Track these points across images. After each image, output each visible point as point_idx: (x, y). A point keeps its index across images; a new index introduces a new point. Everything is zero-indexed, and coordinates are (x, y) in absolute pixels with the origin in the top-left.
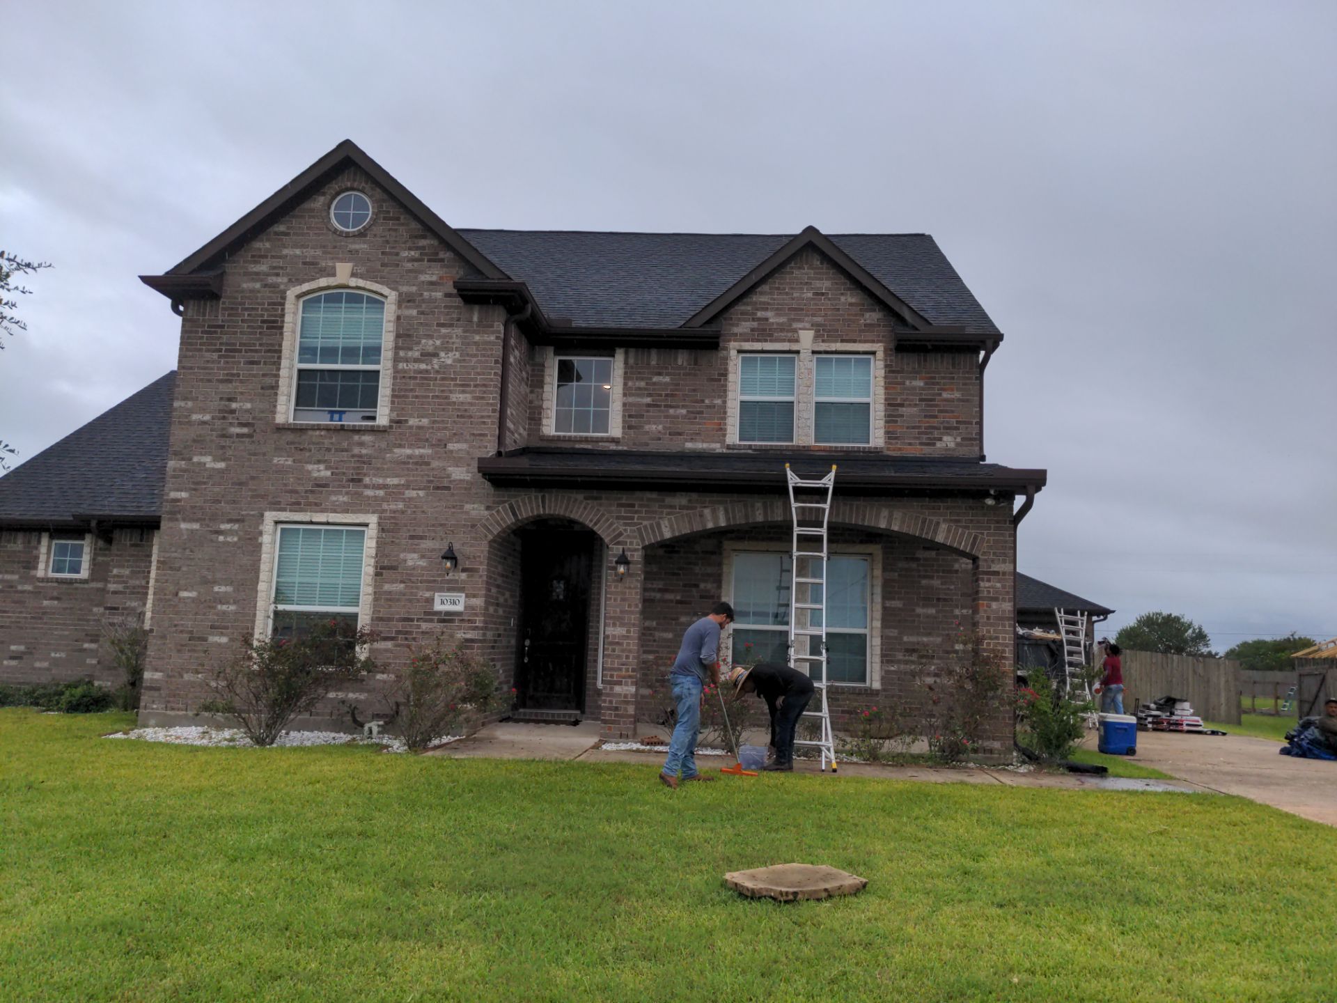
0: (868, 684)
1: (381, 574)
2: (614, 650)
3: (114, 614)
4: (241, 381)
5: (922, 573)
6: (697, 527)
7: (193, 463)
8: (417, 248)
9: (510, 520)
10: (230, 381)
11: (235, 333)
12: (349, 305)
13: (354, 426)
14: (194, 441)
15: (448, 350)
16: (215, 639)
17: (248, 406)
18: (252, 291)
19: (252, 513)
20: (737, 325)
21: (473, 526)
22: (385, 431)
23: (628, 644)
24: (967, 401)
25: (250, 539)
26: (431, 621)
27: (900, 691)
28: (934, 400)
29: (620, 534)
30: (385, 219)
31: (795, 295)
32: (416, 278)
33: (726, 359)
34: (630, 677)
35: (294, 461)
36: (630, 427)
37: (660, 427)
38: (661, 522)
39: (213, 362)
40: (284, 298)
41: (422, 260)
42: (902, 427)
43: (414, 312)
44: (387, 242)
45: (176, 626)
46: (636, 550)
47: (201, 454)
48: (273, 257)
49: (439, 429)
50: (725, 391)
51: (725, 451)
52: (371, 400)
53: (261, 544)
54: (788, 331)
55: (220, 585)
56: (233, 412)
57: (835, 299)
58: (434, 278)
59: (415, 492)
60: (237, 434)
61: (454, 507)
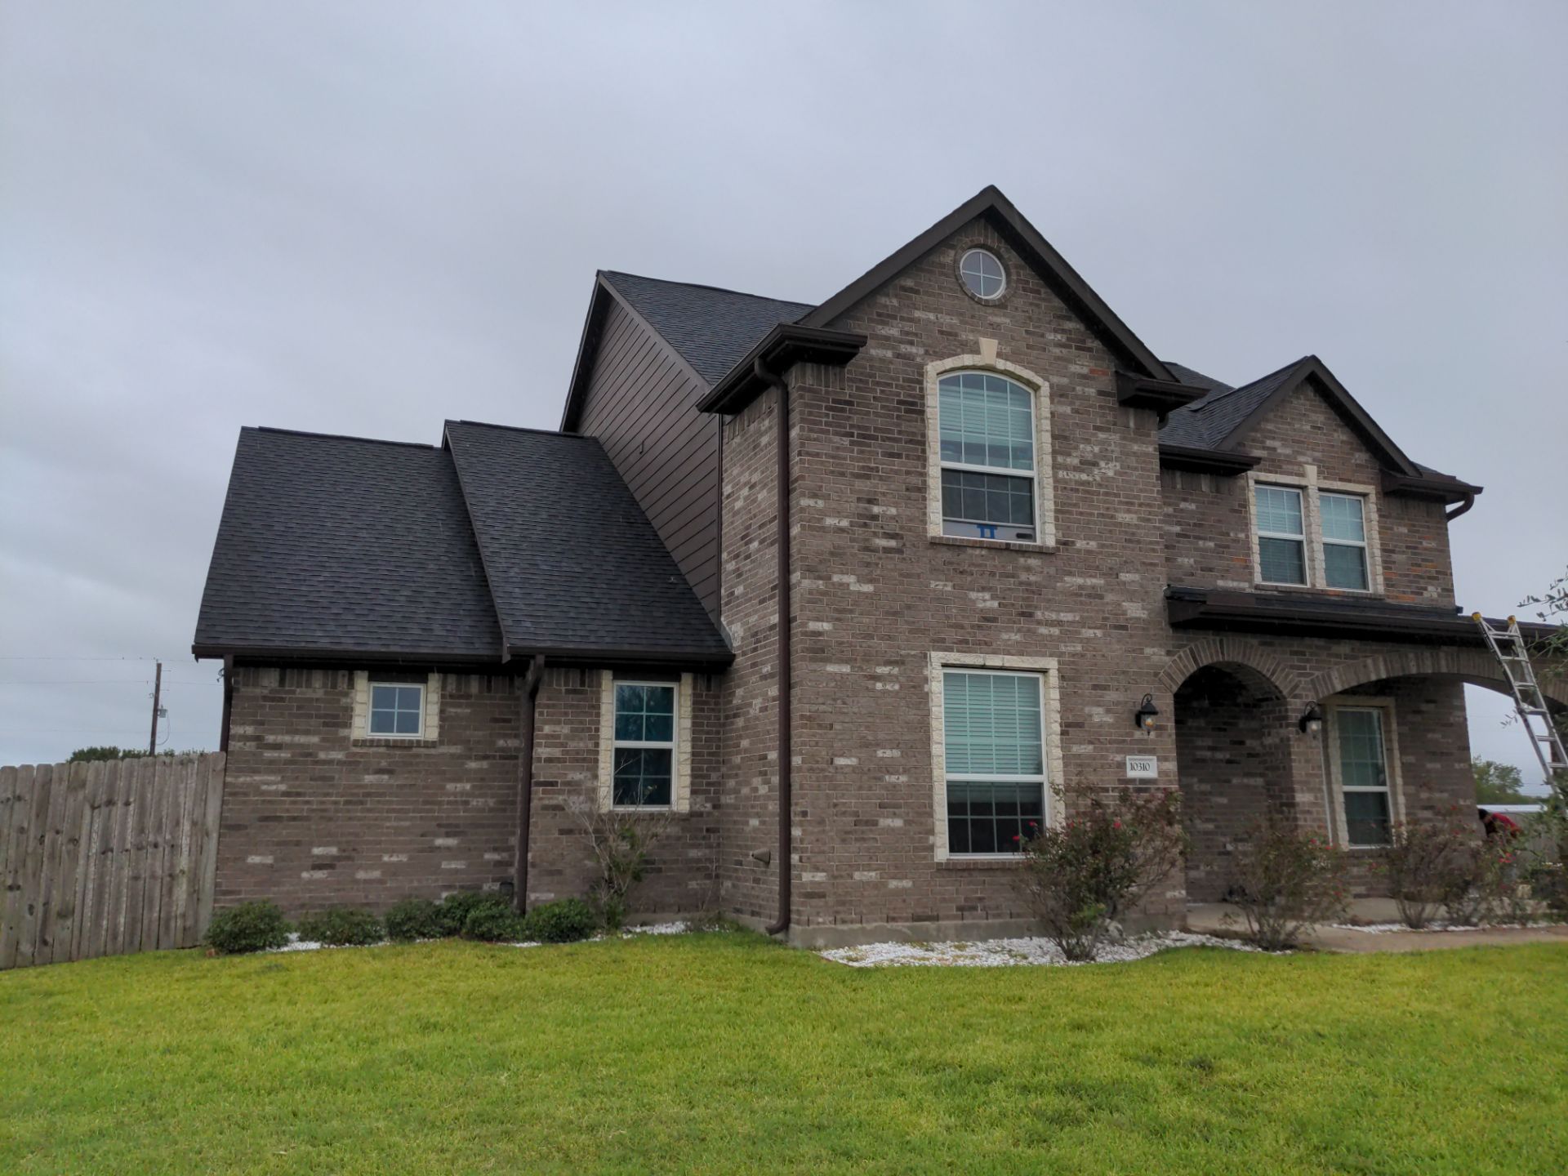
1: (1068, 733)
4: (881, 478)
5: (1427, 727)
7: (833, 584)
8: (1063, 331)
9: (1193, 668)
10: (868, 477)
11: (868, 413)
12: (989, 393)
13: (1020, 545)
14: (832, 554)
15: (1108, 460)
16: (886, 822)
17: (893, 511)
18: (883, 361)
19: (913, 653)
21: (1156, 675)
22: (1048, 554)
24: (1442, 551)
25: (914, 687)
26: (1126, 790)
28: (1417, 548)
29: (1296, 686)
30: (1023, 290)
32: (1066, 367)
33: (1245, 488)
35: (954, 587)
37: (1192, 560)
38: (1331, 672)
39: (845, 449)
40: (923, 374)
41: (1069, 347)
42: (1396, 574)
43: (1068, 410)
44: (1030, 319)
45: (835, 805)
47: (842, 573)
48: (902, 319)
49: (1108, 555)
50: (1247, 524)
51: (1253, 591)
52: (1026, 513)
53: (928, 694)
54: (1295, 464)
55: (884, 748)
56: (875, 517)
57: (1329, 435)
58: (1085, 371)
59: (1091, 631)
60: (884, 548)
61: (1134, 651)
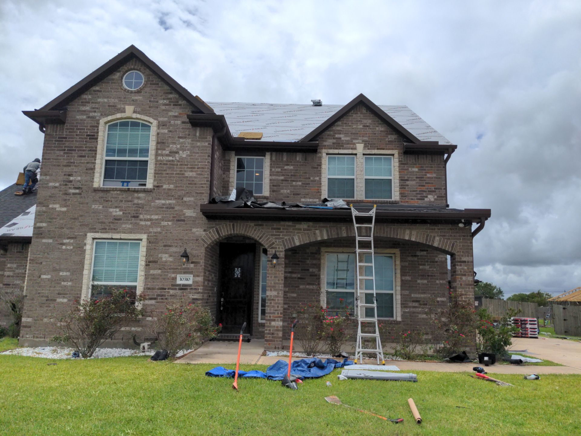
0: (395, 318)
1: (149, 265)
2: (271, 303)
3: (8, 288)
4: (75, 166)
5: (420, 263)
6: (313, 240)
7: (49, 208)
8: (168, 99)
9: (216, 236)
10: (70, 166)
11: (73, 141)
12: (132, 128)
13: (134, 188)
14: (50, 197)
15: (184, 150)
16: (60, 300)
17: (79, 178)
18: (81, 120)
19: (81, 234)
20: (326, 141)
21: (197, 240)
22: (151, 191)
23: (278, 300)
24: (439, 178)
25: (79, 247)
26: (176, 289)
27: (411, 321)
28: (423, 178)
29: (273, 243)
30: (151, 84)
31: (354, 127)
32: (167, 114)
33: (320, 158)
34: (279, 317)
35: (103, 207)
36: (273, 191)
37: (289, 191)
38: (294, 237)
39: (61, 156)
40: (98, 124)
41: (170, 105)
42: (408, 191)
43: (166, 131)
44: (152, 96)
45: (39, 293)
46: (281, 251)
47: (54, 204)
48: (92, 103)
49: (179, 190)
50: (320, 173)
52: (144, 175)
53: (85, 250)
54: (351, 144)
55: (63, 271)
56: (71, 181)
57: (373, 129)
58: (176, 114)
59: (166, 222)
60: (73, 193)
61: (187, 230)
